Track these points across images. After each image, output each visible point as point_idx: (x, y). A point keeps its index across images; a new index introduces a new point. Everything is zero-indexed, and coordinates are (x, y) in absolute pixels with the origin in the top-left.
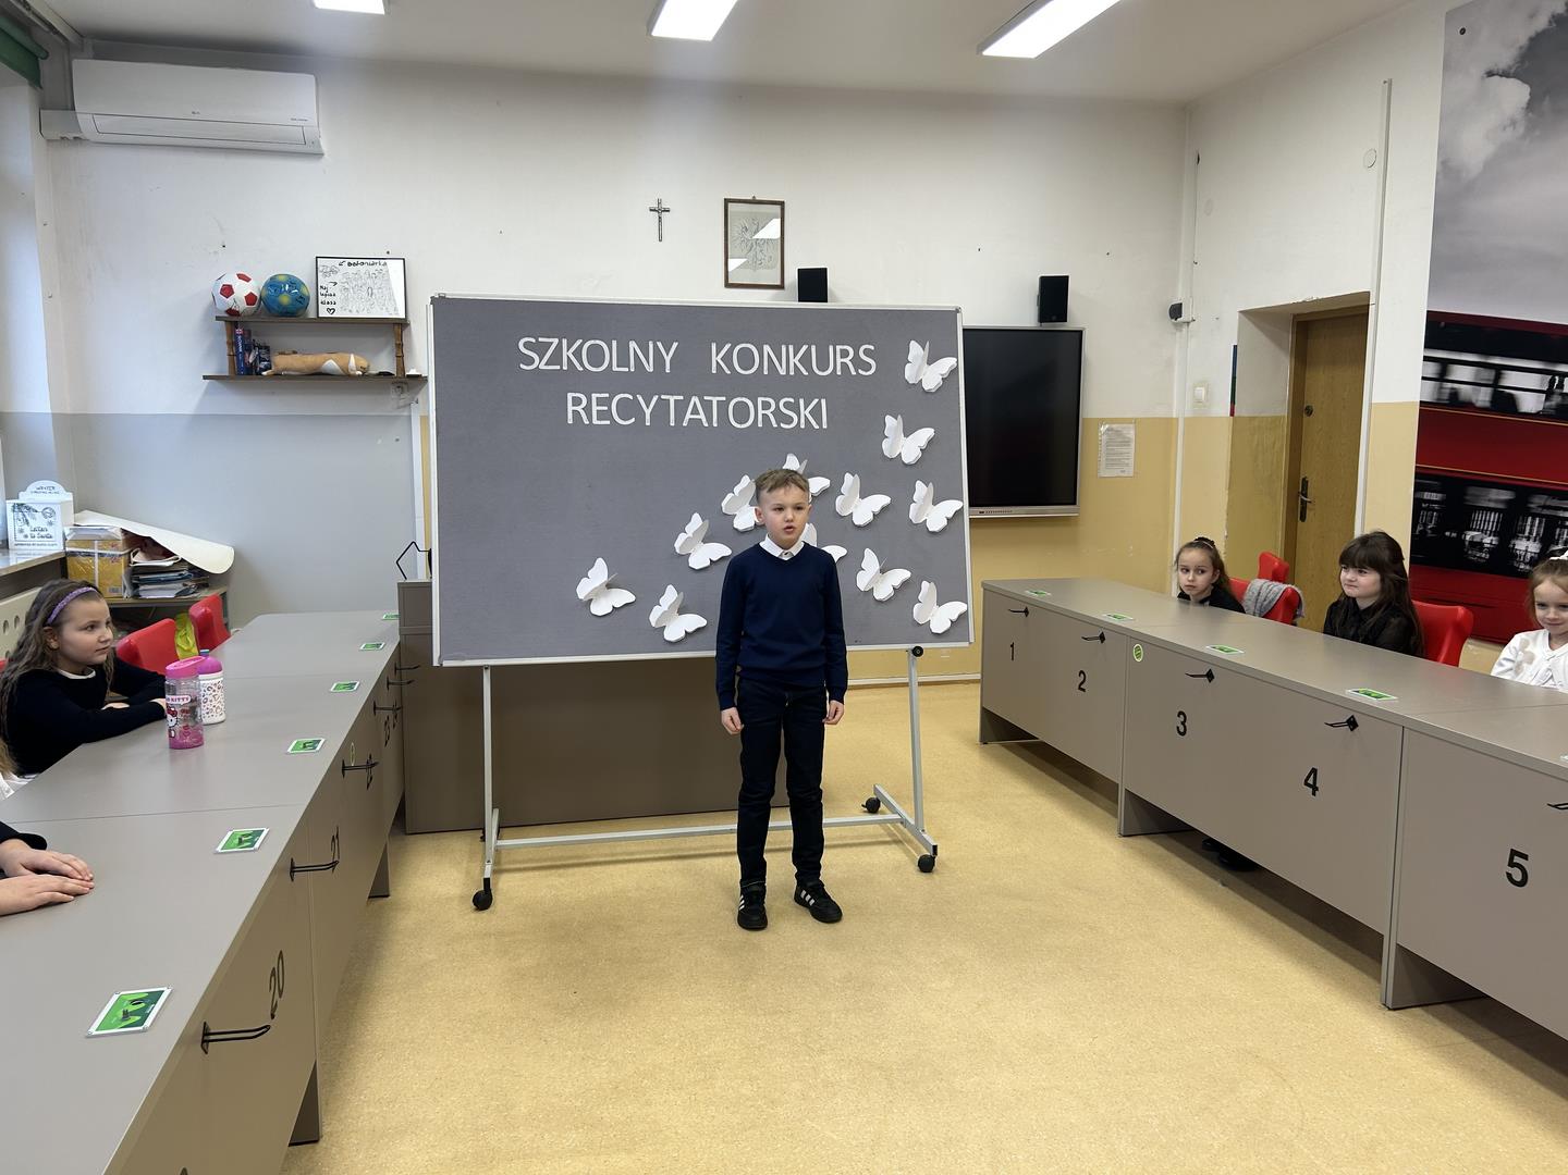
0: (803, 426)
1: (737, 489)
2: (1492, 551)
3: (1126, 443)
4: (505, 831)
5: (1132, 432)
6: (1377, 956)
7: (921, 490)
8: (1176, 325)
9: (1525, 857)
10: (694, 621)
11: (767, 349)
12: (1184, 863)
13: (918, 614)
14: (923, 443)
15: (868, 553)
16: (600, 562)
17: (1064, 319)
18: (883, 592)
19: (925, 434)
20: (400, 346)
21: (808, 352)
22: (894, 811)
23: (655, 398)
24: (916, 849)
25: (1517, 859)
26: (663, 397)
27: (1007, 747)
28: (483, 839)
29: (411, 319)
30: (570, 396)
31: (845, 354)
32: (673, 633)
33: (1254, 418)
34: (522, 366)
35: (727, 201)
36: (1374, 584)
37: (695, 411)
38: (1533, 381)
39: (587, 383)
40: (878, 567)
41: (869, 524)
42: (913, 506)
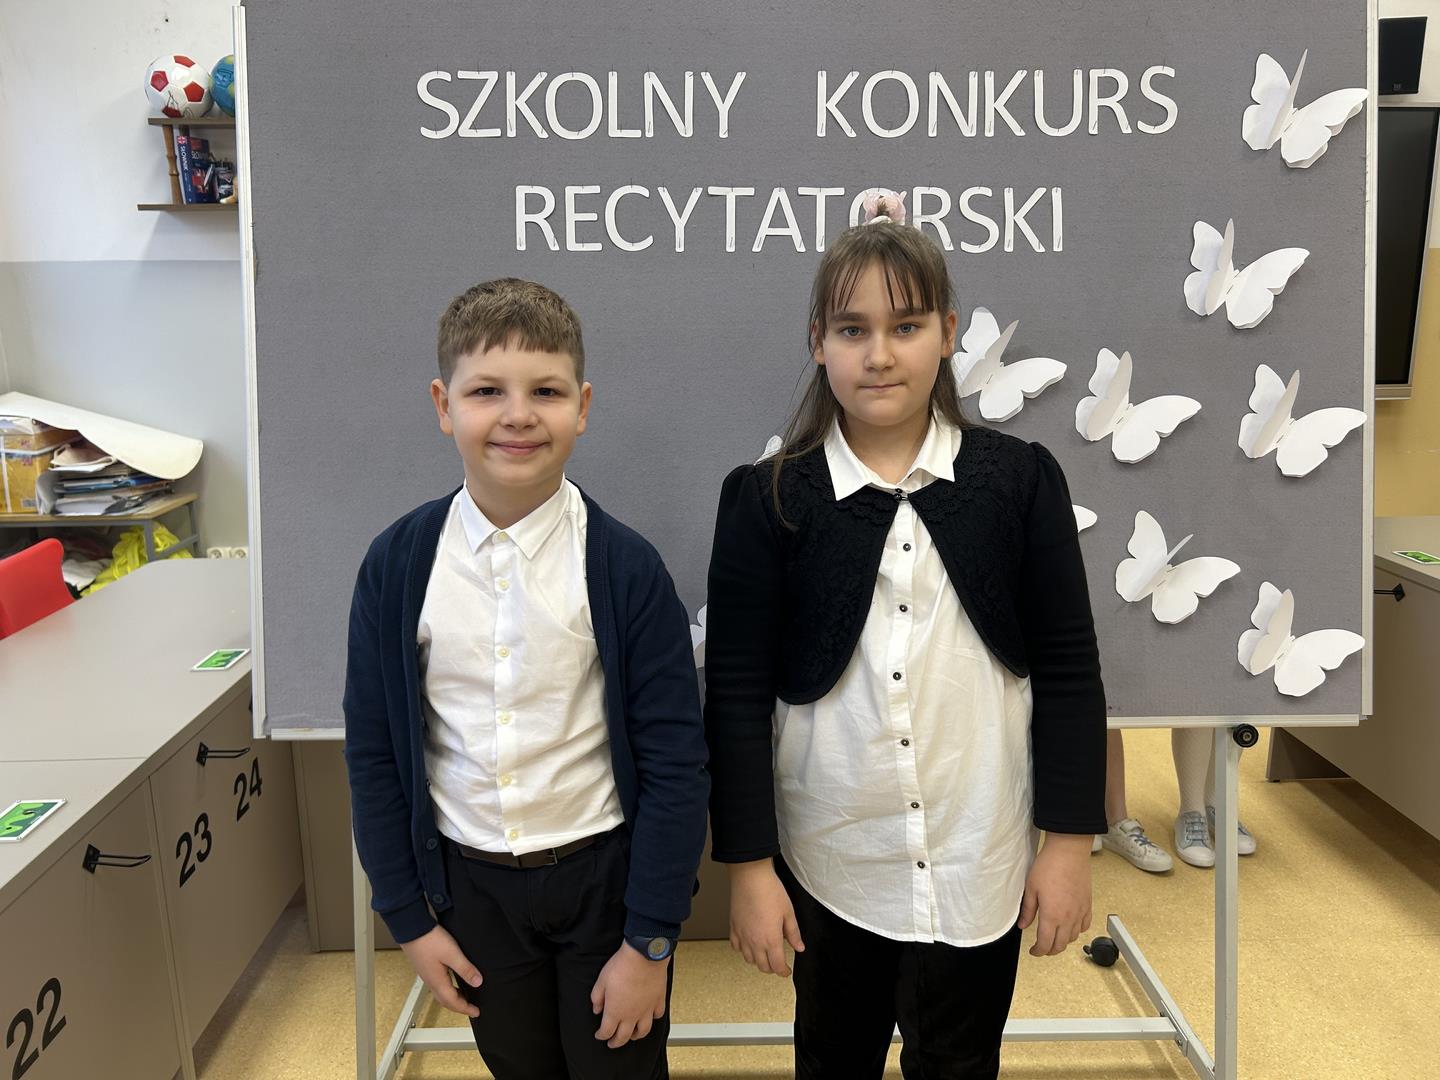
0: (1009, 248)
7: (1268, 383)
11: (936, 80)
13: (1251, 654)
14: (1281, 283)
15: (1143, 519)
17: (1412, 86)
18: (1175, 604)
19: (1287, 261)
21: (1027, 86)
23: (696, 194)
26: (712, 190)
30: (521, 191)
31: (1108, 87)
34: (425, 132)
37: (779, 220)
39: (554, 165)
40: (1165, 554)
41: (1148, 461)
42: (1247, 420)
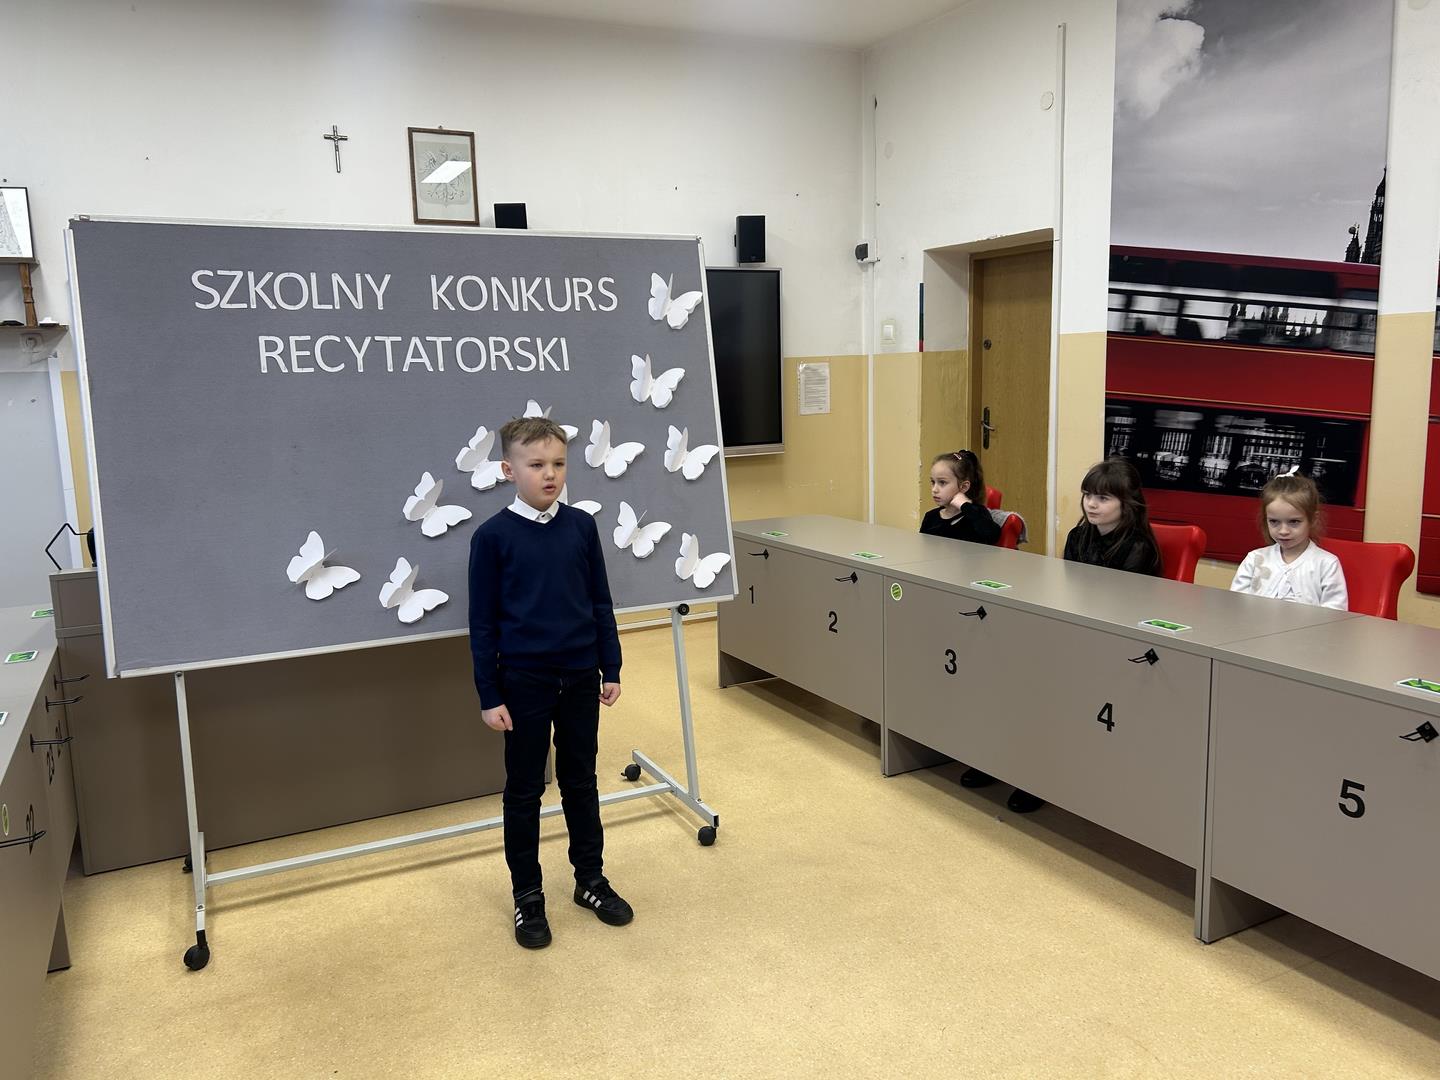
0: (542, 369)
1: (473, 443)
2: (1183, 469)
3: (822, 381)
4: (213, 856)
5: (827, 371)
6: (1190, 892)
7: (675, 436)
8: (861, 265)
9: (1361, 787)
10: (433, 598)
11: (495, 281)
12: (955, 800)
13: (681, 569)
14: (674, 385)
15: (624, 506)
16: (314, 537)
17: (761, 258)
18: (643, 548)
19: (675, 375)
20: (28, 290)
21: (543, 283)
22: (662, 780)
23: (368, 340)
24: (695, 823)
25: (1351, 790)
26: (377, 338)
27: (746, 689)
28: (188, 869)
29: (40, 258)
30: (262, 340)
31: (583, 287)
32: (410, 612)
33: (940, 353)
34: (197, 304)
35: (411, 131)
36: (1116, 509)
37: (416, 354)
38: (1216, 309)
39: (283, 324)
40: (635, 523)
41: (623, 475)
42: (667, 453)
